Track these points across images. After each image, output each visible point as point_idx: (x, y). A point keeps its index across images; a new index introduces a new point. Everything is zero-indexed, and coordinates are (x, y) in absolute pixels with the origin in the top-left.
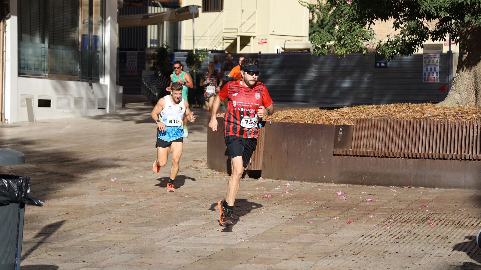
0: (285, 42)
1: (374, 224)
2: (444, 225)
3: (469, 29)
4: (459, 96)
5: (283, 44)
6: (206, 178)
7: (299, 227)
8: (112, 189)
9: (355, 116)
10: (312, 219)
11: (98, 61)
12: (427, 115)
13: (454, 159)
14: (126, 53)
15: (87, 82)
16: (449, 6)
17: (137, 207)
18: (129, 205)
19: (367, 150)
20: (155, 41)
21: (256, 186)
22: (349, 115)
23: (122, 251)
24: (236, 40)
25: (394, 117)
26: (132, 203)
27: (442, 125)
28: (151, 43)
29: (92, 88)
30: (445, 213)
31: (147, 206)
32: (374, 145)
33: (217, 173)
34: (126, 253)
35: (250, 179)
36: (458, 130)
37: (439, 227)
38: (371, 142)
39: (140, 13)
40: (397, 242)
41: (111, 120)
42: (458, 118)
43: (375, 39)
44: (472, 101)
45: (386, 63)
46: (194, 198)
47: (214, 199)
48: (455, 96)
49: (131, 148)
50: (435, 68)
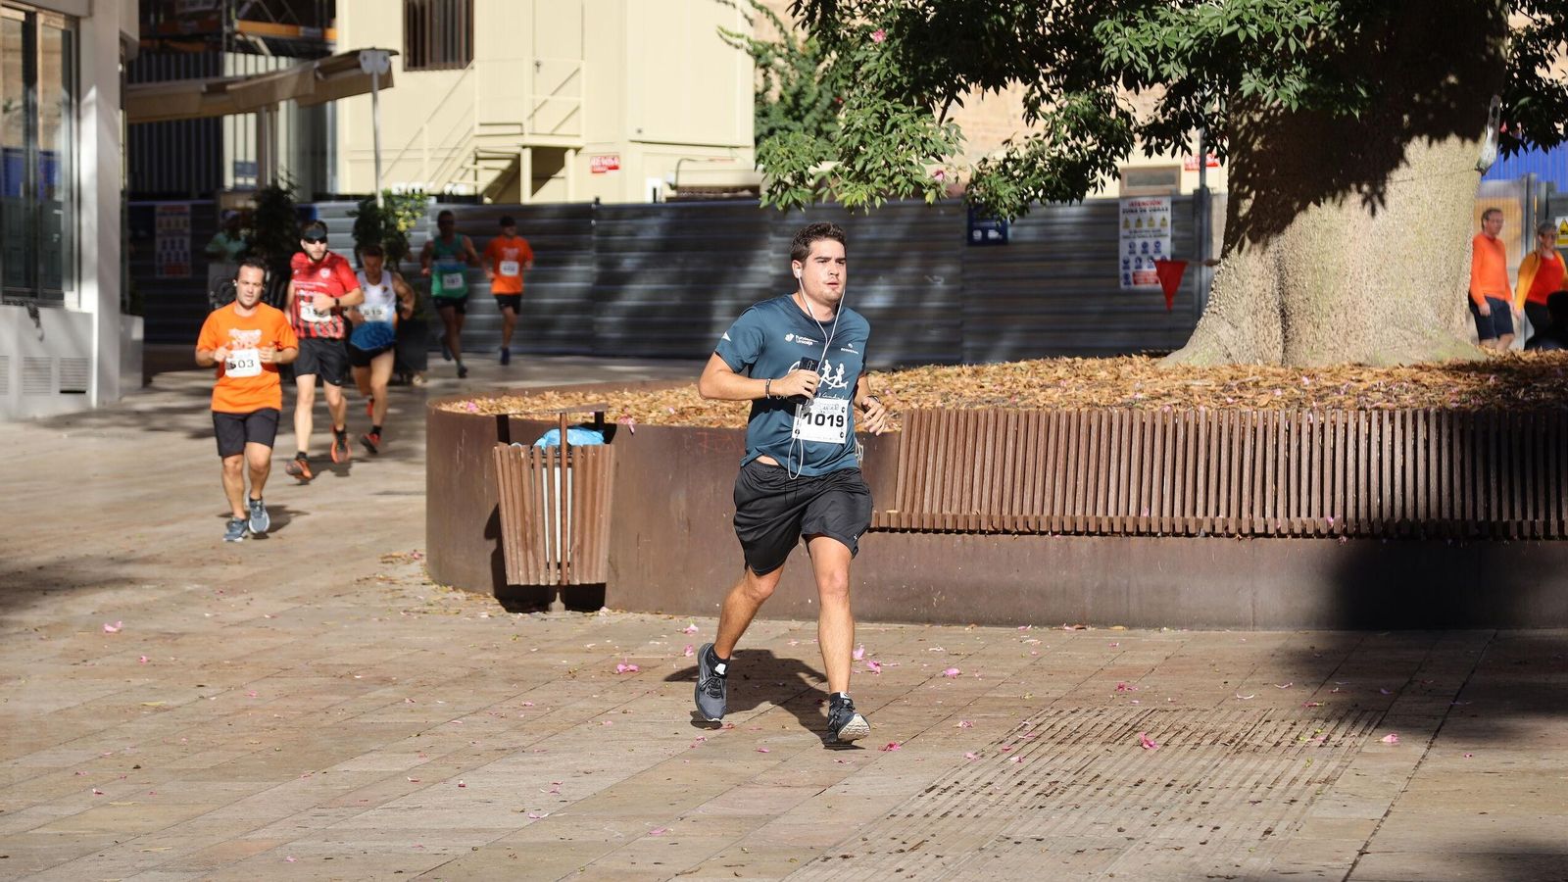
0: (679, 164)
1: (968, 750)
2: (1187, 747)
3: (1257, 118)
4: (1232, 332)
5: (672, 171)
6: (425, 613)
7: (727, 765)
8: (109, 659)
9: (903, 401)
10: (769, 741)
11: (56, 236)
12: (1131, 394)
13: (1219, 535)
14: (152, 209)
15: (22, 304)
16: (1191, 47)
17: (192, 715)
18: (168, 710)
19: (946, 511)
20: (249, 169)
21: (587, 637)
22: (887, 398)
23: (139, 865)
24: (516, 161)
25: (1025, 402)
26: (176, 703)
27: (1179, 426)
28: (236, 173)
29: (38, 325)
30: (1190, 707)
31: (226, 713)
32: (967, 496)
33: (459, 598)
34: (153, 869)
35: (569, 612)
36: (1231, 442)
37: (1173, 754)
38: (957, 484)
39: (197, 76)
40: (1041, 807)
41: (105, 431)
42: (1228, 404)
43: (962, 153)
44: (1270, 346)
45: (1002, 231)
46: (385, 681)
47: (449, 681)
48: (1219, 333)
49: (172, 522)
50: (1158, 244)
